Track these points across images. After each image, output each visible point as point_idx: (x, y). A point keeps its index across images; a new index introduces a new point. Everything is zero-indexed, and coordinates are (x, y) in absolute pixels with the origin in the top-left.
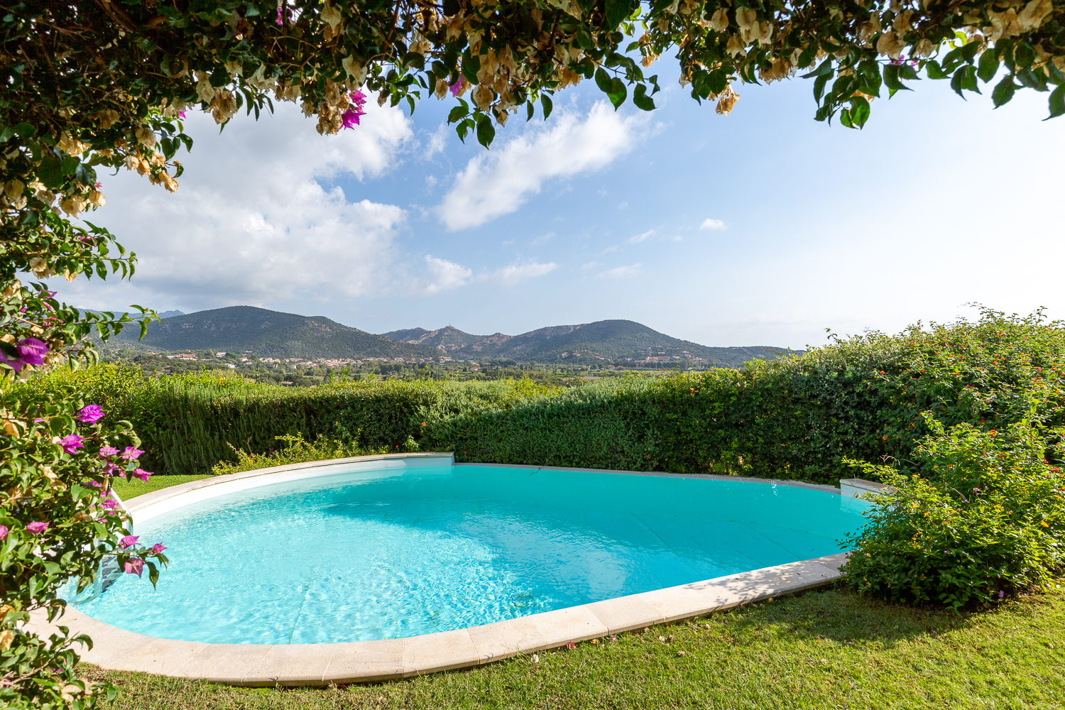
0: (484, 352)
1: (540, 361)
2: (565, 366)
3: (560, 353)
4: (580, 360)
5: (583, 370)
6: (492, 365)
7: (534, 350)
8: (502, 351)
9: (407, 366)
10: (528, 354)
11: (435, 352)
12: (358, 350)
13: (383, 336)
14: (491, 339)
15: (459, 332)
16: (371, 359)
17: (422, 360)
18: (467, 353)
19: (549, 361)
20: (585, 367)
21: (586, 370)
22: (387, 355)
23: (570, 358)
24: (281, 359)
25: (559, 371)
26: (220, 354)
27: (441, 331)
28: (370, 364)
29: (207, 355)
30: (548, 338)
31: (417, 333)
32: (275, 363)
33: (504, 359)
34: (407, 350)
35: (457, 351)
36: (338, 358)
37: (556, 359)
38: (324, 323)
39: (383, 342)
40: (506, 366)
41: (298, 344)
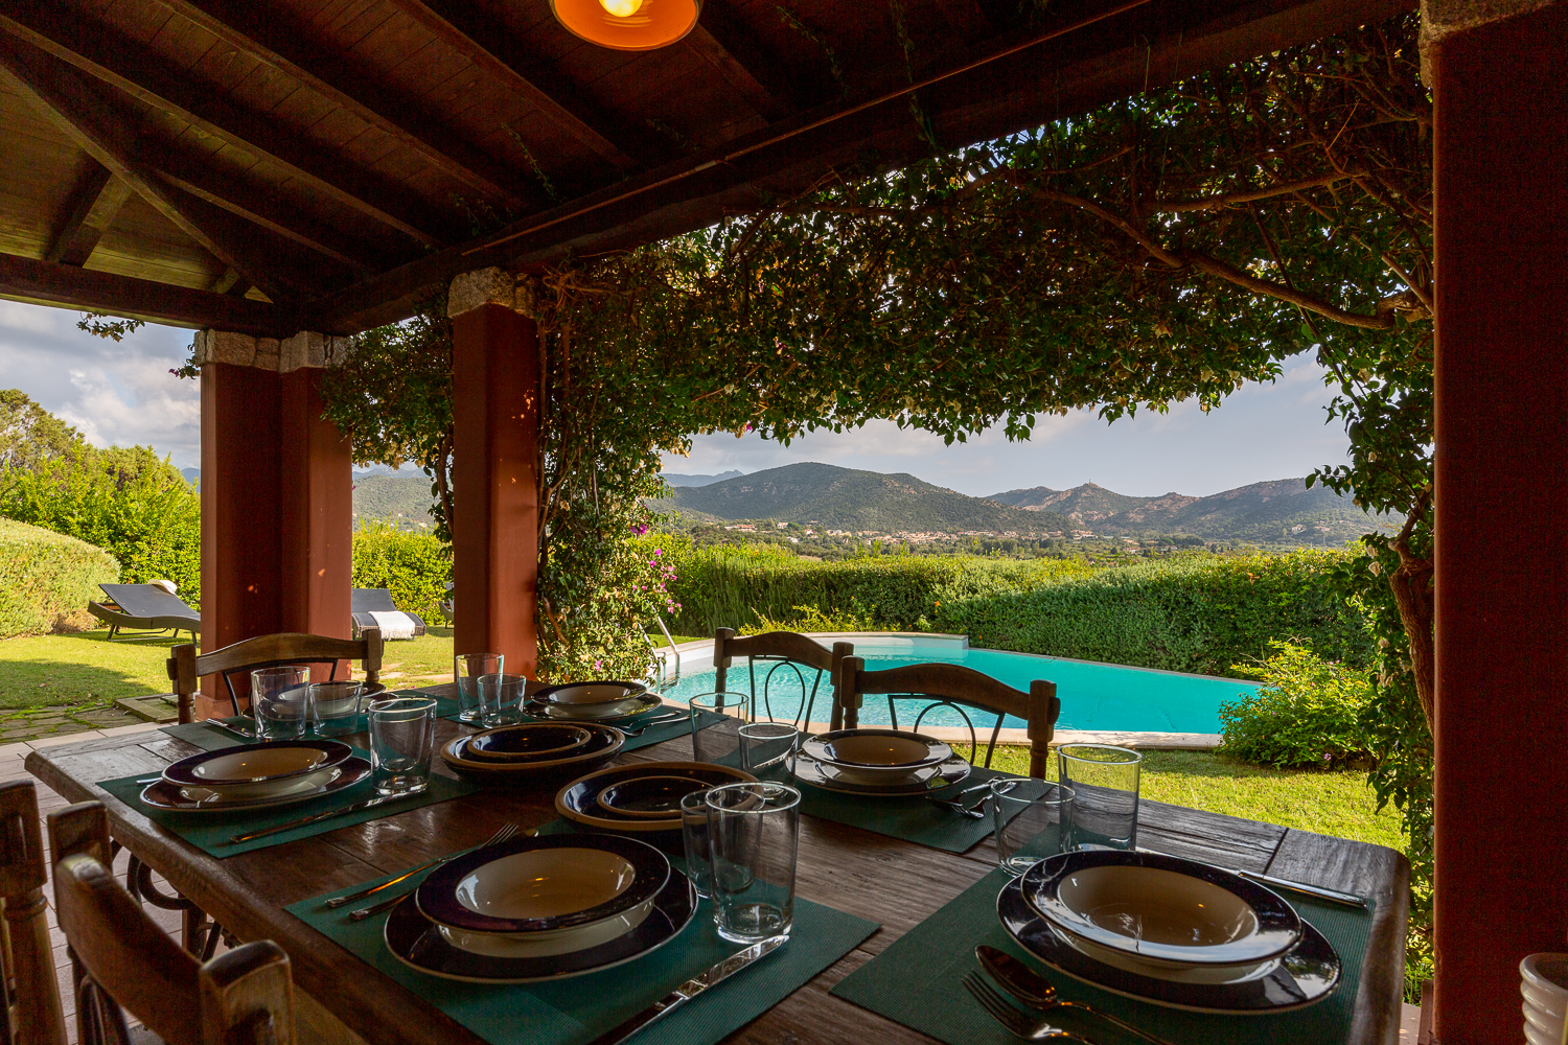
0: (1146, 524)
1: (1250, 538)
3: (1289, 526)
6: (1160, 545)
7: (1238, 521)
8: (1178, 522)
9: (1022, 544)
10: (1226, 527)
11: (1066, 523)
12: (952, 520)
13: (988, 499)
14: (1159, 502)
15: (1105, 492)
16: (970, 533)
17: (1046, 536)
18: (1118, 524)
19: (1266, 539)
22: (993, 527)
23: (1309, 535)
24: (853, 531)
26: (782, 525)
27: (1076, 492)
28: (969, 541)
29: (768, 526)
30: (1265, 500)
31: (1039, 494)
32: (845, 537)
33: (1183, 536)
34: (1022, 520)
35: (1101, 522)
36: (925, 531)
37: (1281, 536)
38: (907, 482)
39: (988, 508)
40: (1184, 547)
41: (873, 511)
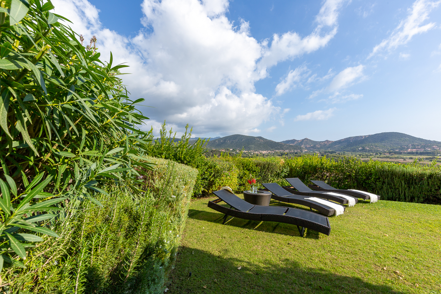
0: (321, 148)
1: (348, 151)
2: (361, 153)
3: (358, 148)
4: (369, 151)
5: (371, 155)
6: (325, 153)
7: (345, 147)
8: (329, 147)
9: (290, 153)
10: (341, 148)
11: (301, 148)
12: (272, 148)
13: (281, 142)
14: (324, 142)
15: (310, 140)
16: (277, 151)
17: (296, 151)
18: (313, 148)
19: (352, 151)
20: (372, 154)
21: (373, 155)
22: (282, 149)
23: (363, 150)
24: (248, 151)
25: (358, 156)
26: (231, 150)
27: (303, 140)
28: (277, 153)
29: (228, 150)
30: (351, 141)
31: (293, 141)
32: (247, 152)
33: (331, 151)
34: (289, 147)
35: (309, 148)
36: (266, 150)
37: (356, 150)
38: (261, 139)
39: (281, 144)
40: (331, 153)
41: (253, 146)
